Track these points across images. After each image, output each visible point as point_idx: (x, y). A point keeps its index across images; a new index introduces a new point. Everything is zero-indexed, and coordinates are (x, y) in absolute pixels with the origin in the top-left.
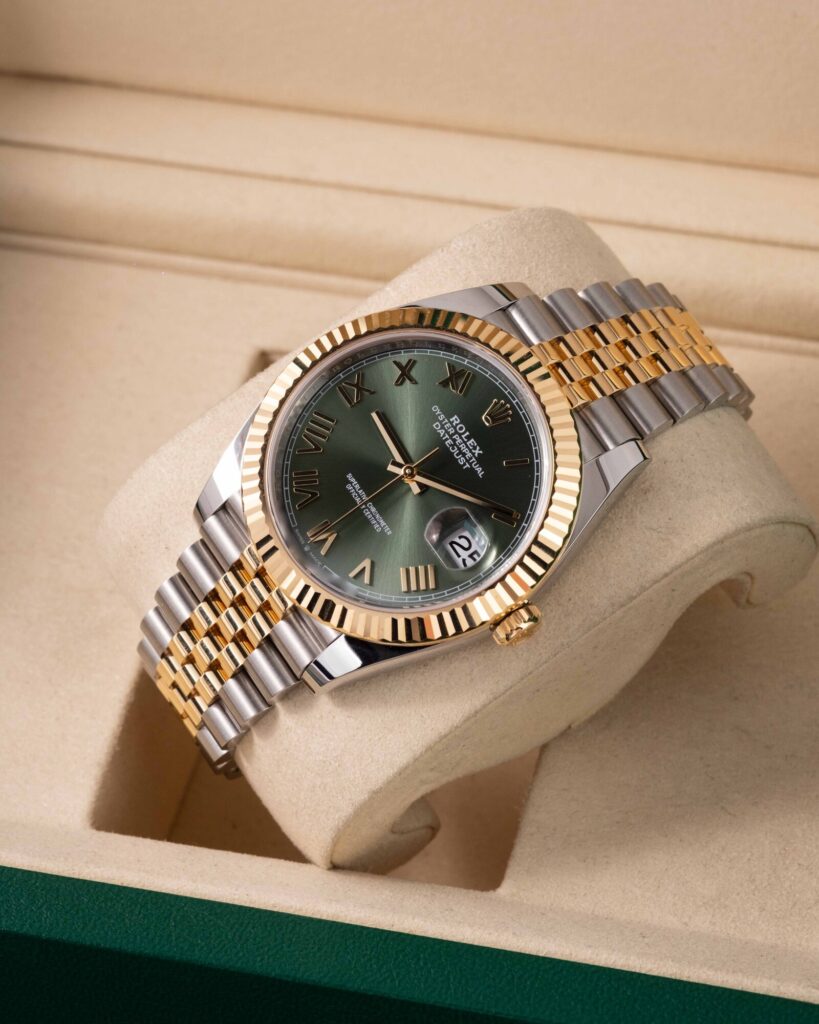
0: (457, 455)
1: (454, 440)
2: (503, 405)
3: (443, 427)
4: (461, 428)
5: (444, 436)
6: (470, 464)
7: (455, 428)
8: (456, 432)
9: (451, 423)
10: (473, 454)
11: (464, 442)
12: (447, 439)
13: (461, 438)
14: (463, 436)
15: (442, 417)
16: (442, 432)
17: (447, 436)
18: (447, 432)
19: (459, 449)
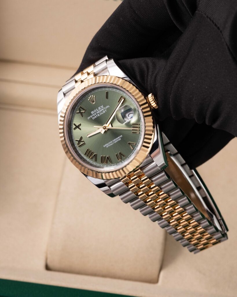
0: (102, 113)
1: (98, 113)
2: (90, 98)
3: (94, 117)
4: (95, 111)
5: (96, 116)
6: (105, 109)
7: (95, 113)
8: (96, 113)
9: (93, 114)
10: (103, 108)
11: (99, 111)
12: (98, 116)
13: (98, 111)
14: (97, 111)
15: (91, 116)
16: (95, 117)
17: (97, 116)
18: (95, 115)
19: (101, 112)
